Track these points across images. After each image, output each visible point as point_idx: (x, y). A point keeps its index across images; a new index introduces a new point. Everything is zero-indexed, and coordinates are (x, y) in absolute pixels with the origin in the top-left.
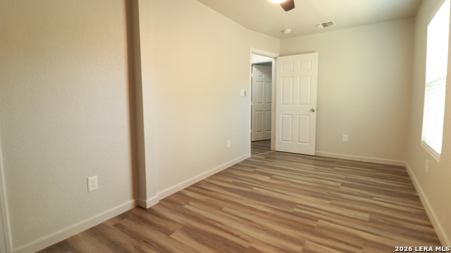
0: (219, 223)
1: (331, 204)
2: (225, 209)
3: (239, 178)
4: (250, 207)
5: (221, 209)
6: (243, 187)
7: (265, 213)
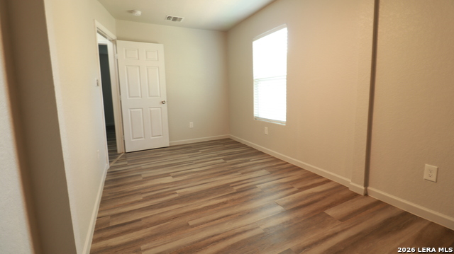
0: (213, 236)
1: (242, 174)
2: (191, 223)
3: (142, 191)
4: (207, 207)
5: (187, 226)
6: (164, 196)
7: (224, 203)
